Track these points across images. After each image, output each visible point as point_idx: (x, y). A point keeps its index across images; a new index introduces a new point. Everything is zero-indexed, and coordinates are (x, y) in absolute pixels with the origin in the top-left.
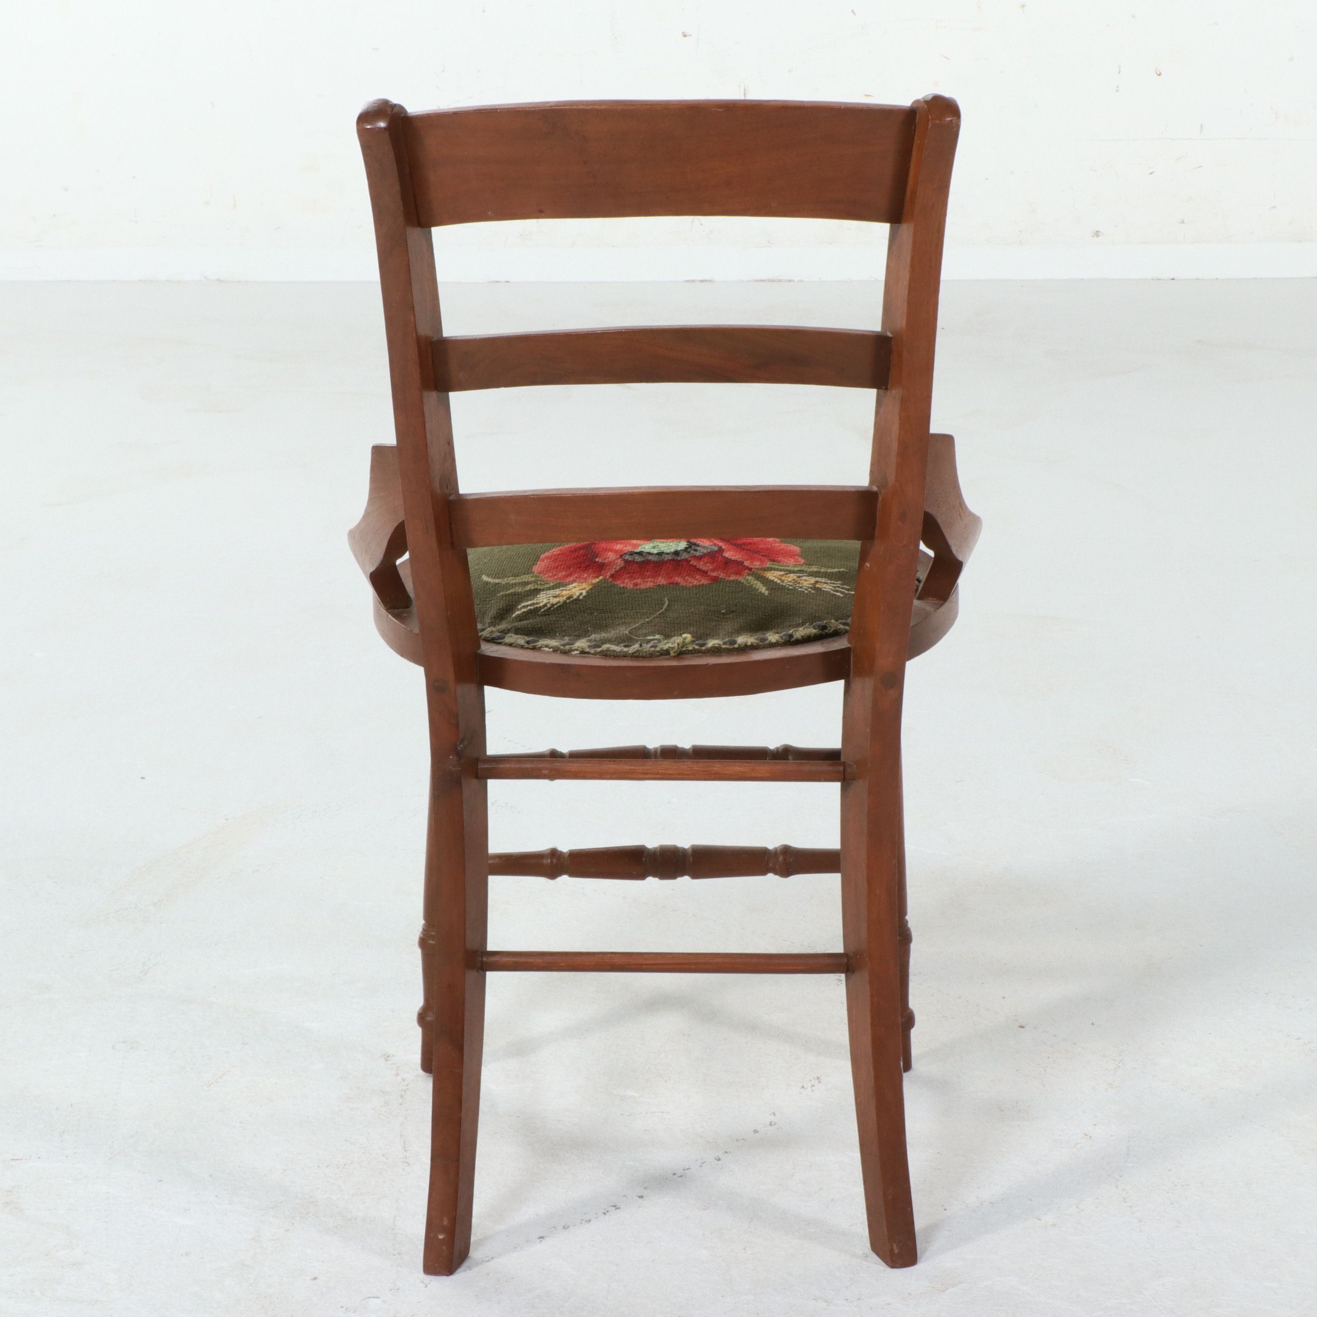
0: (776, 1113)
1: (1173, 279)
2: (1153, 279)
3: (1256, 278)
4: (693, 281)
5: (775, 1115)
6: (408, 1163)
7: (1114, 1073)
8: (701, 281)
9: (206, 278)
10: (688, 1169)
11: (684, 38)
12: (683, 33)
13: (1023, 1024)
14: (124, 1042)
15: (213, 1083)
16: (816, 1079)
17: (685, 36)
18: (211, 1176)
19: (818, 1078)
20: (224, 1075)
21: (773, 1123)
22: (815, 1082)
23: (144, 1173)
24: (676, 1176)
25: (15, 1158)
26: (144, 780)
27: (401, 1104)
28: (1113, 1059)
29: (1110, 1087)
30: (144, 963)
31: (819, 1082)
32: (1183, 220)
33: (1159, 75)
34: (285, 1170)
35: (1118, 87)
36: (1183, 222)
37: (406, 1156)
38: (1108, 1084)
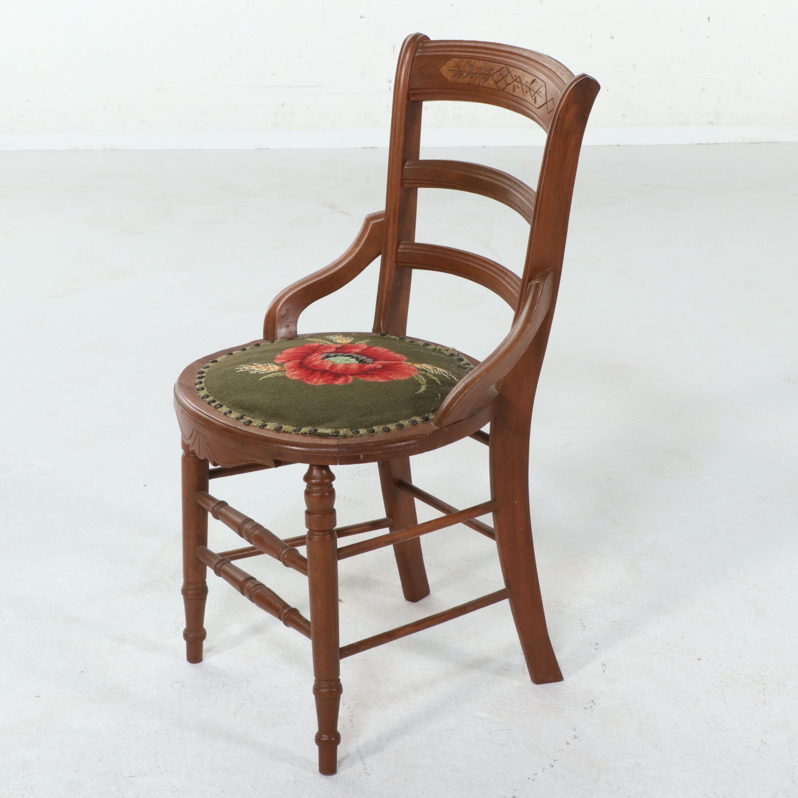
0: (576, 729)
1: (618, 145)
2: (608, 146)
3: (661, 145)
4: (366, 148)
5: (575, 730)
6: (368, 773)
7: (764, 693)
8: (370, 148)
9: (105, 148)
10: (536, 774)
11: (361, 19)
12: (361, 16)
13: (700, 658)
14: (177, 682)
15: (236, 713)
16: (591, 701)
17: (362, 18)
18: (252, 787)
19: (593, 701)
20: (242, 706)
21: (576, 737)
22: (592, 704)
23: (211, 786)
24: (531, 780)
25: (131, 776)
26: (145, 486)
27: (352, 727)
28: (759, 683)
29: (764, 704)
30: (175, 621)
31: (594, 704)
32: (624, 114)
33: (613, 38)
34: (296, 781)
35: (590, 45)
36: (624, 115)
37: (365, 768)
38: (763, 702)
